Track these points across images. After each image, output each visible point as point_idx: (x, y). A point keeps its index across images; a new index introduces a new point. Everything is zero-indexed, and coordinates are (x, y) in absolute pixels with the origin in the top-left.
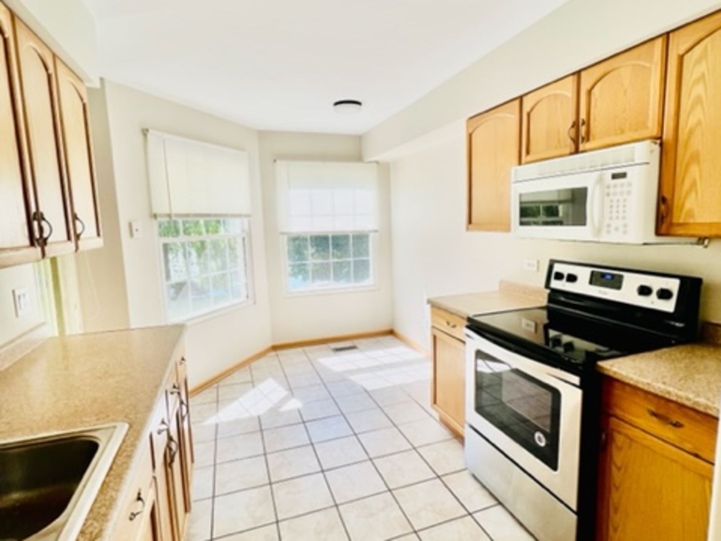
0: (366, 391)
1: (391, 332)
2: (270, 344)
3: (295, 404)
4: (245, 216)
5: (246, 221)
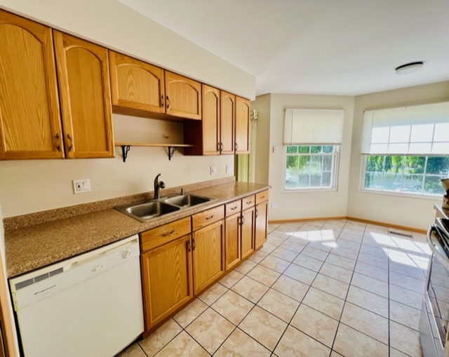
0: (389, 260)
3: (334, 245)
4: (337, 144)
5: (338, 147)
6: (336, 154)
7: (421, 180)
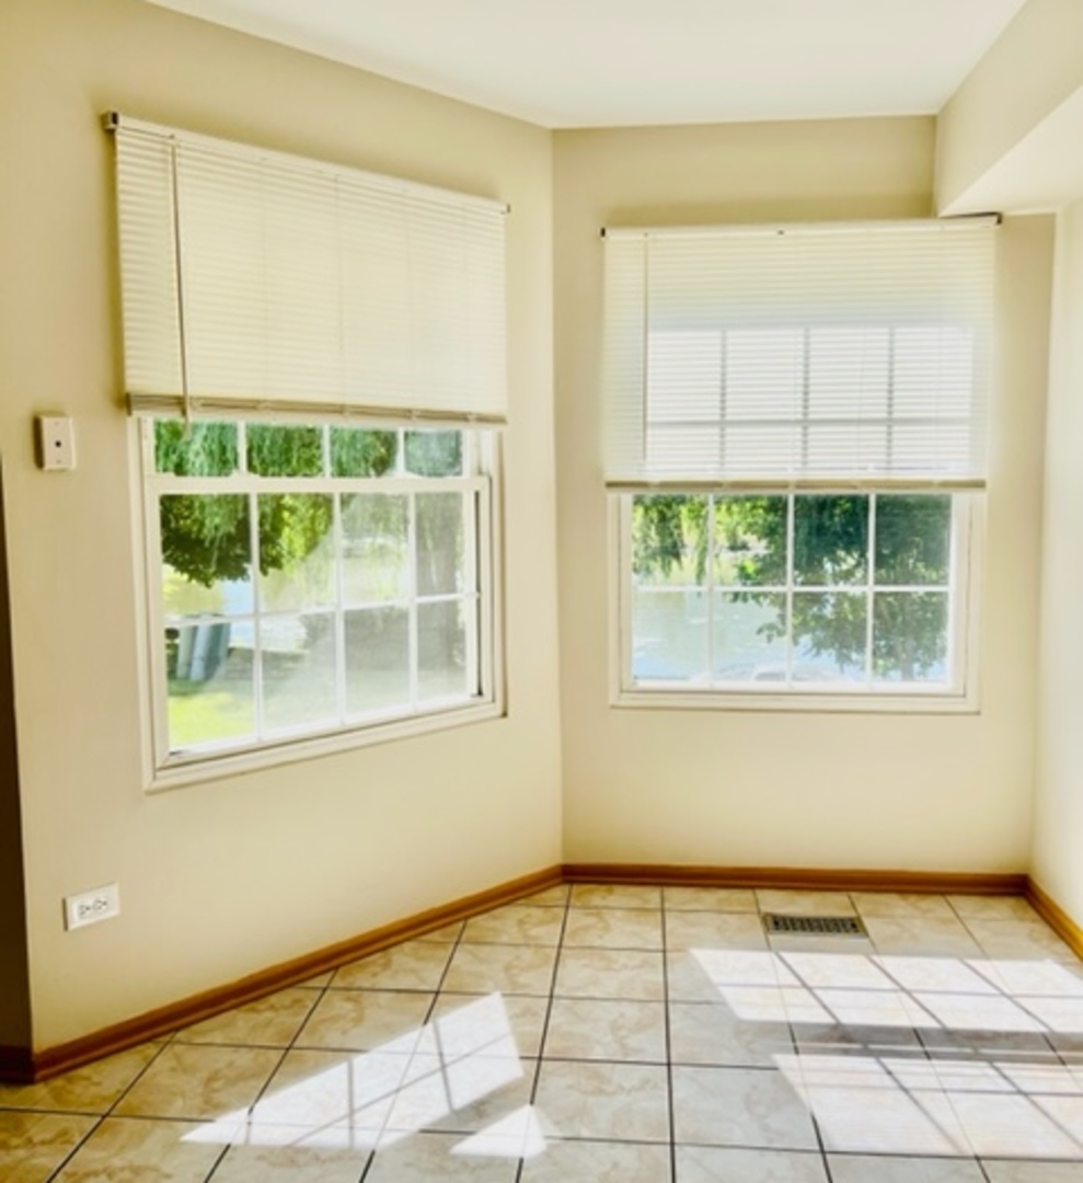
1: (1018, 887)
4: (483, 419)
5: (488, 434)
6: (482, 484)
7: (780, 600)
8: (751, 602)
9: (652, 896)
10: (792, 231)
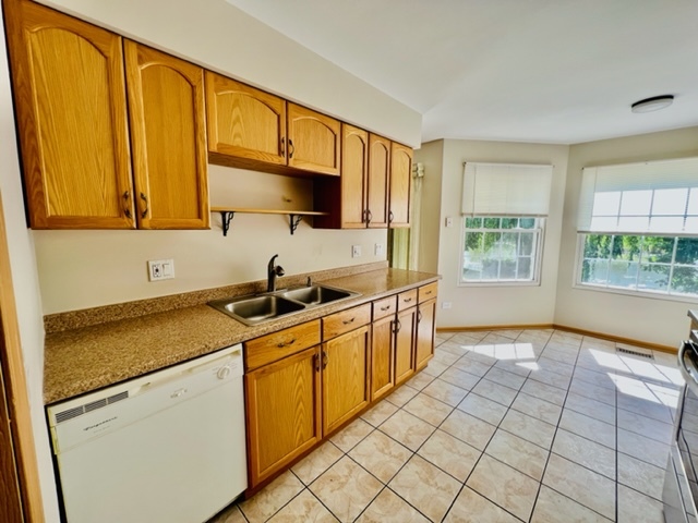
0: (616, 391)
2: (551, 322)
3: (534, 367)
4: (541, 216)
5: (542, 219)
6: (539, 231)
7: (667, 272)
8: (653, 271)
9: (580, 336)
10: (650, 163)
